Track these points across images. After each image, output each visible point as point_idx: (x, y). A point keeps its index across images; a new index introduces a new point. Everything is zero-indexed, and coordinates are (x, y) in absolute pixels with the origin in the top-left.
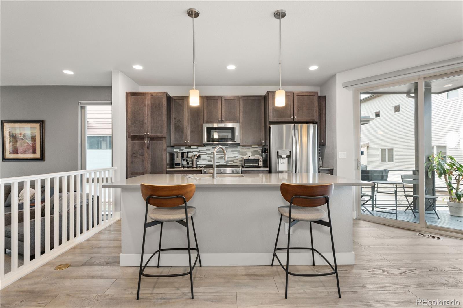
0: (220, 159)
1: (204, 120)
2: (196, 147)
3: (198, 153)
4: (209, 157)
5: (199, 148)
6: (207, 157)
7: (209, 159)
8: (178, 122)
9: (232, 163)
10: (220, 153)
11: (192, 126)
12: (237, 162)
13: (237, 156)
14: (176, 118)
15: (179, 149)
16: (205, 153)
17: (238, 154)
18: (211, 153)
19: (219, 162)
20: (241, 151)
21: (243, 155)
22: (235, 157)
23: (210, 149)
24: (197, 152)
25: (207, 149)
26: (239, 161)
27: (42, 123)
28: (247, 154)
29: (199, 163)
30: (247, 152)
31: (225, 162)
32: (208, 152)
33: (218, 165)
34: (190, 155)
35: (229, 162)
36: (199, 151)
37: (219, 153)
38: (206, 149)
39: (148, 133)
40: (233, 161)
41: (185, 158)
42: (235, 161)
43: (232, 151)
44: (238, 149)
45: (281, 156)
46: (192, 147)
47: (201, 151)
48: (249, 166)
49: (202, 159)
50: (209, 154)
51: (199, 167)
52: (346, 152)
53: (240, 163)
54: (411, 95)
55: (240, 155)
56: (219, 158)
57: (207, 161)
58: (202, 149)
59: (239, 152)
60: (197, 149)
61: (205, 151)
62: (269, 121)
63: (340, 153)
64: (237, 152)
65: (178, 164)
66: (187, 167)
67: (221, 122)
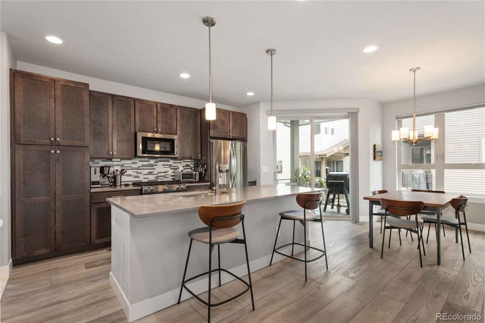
0: (149, 175)
1: (136, 127)
2: (119, 160)
3: (121, 167)
4: (136, 173)
5: (122, 161)
6: (133, 172)
7: (135, 174)
8: (98, 126)
9: (163, 179)
10: (150, 167)
11: (119, 134)
12: (168, 177)
13: (169, 171)
14: (95, 121)
16: (131, 168)
17: (170, 168)
18: (137, 167)
19: (148, 178)
20: (172, 165)
21: (174, 169)
22: (166, 172)
23: (137, 163)
24: (119, 167)
25: (133, 163)
26: (171, 176)
28: (179, 169)
29: (125, 181)
30: (178, 166)
31: (155, 178)
32: (134, 166)
33: (147, 181)
34: (112, 170)
35: (160, 178)
36: (122, 165)
37: (148, 167)
38: (131, 163)
39: (58, 139)
40: (164, 176)
41: (105, 174)
42: (166, 176)
43: (163, 165)
44: (169, 163)
45: (222, 170)
46: (113, 160)
47: (125, 165)
48: (186, 181)
49: (127, 175)
50: (136, 169)
51: (125, 184)
52: (267, 167)
53: (171, 178)
54: (286, 124)
55: (171, 170)
56: (148, 173)
57: (132, 175)
58: (126, 163)
59: (170, 166)
60: (120, 162)
61: (131, 165)
62: (210, 136)
63: (263, 167)
64: (168, 166)
65: (97, 183)
66: (109, 186)
67: (156, 132)
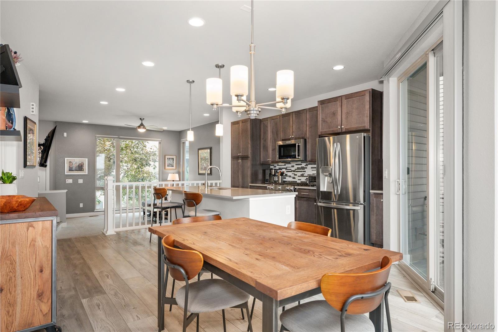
1: (280, 138)
2: (283, 164)
4: (294, 174)
5: (286, 165)
6: (292, 174)
7: (293, 176)
8: (264, 141)
11: (273, 145)
15: (273, 166)
16: (291, 170)
19: (301, 180)
23: (294, 166)
24: (285, 169)
27: (211, 149)
29: (286, 180)
31: (305, 180)
33: (300, 182)
37: (301, 169)
38: (291, 166)
39: (240, 154)
41: (273, 175)
47: (288, 168)
49: (289, 176)
50: (294, 171)
56: (301, 175)
57: (292, 178)
58: (288, 166)
61: (291, 168)
62: (319, 134)
67: (292, 138)
